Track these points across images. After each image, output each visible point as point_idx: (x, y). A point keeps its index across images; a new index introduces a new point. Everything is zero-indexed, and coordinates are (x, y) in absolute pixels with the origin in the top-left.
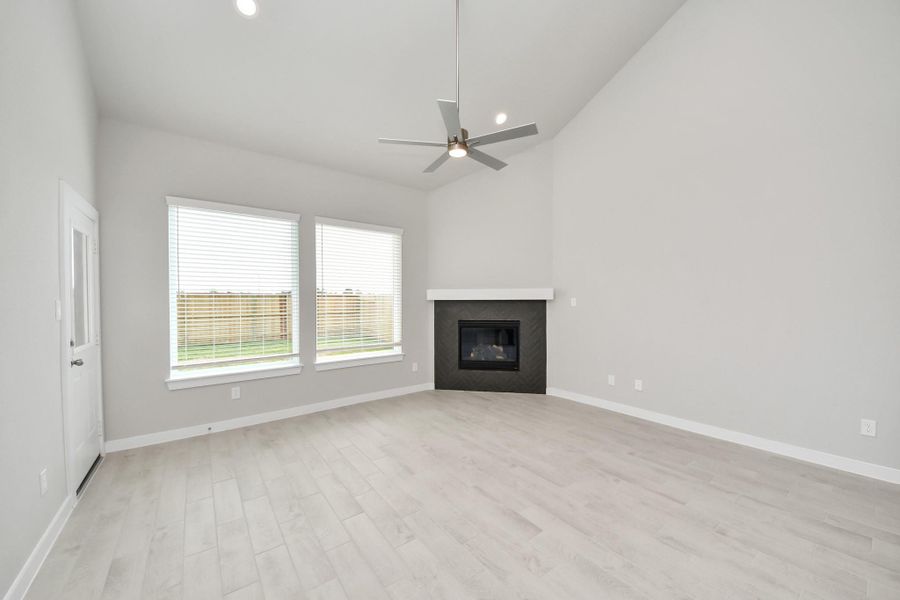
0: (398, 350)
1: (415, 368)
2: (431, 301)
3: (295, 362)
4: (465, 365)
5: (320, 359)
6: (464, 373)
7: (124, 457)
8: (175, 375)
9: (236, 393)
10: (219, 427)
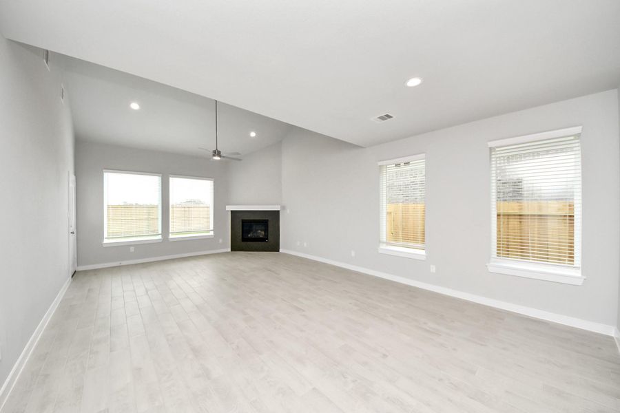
0: (212, 233)
1: (221, 241)
2: (228, 211)
3: (160, 237)
4: (245, 239)
5: (171, 236)
6: (244, 243)
7: (85, 272)
8: (106, 241)
9: (132, 249)
10: (124, 263)
